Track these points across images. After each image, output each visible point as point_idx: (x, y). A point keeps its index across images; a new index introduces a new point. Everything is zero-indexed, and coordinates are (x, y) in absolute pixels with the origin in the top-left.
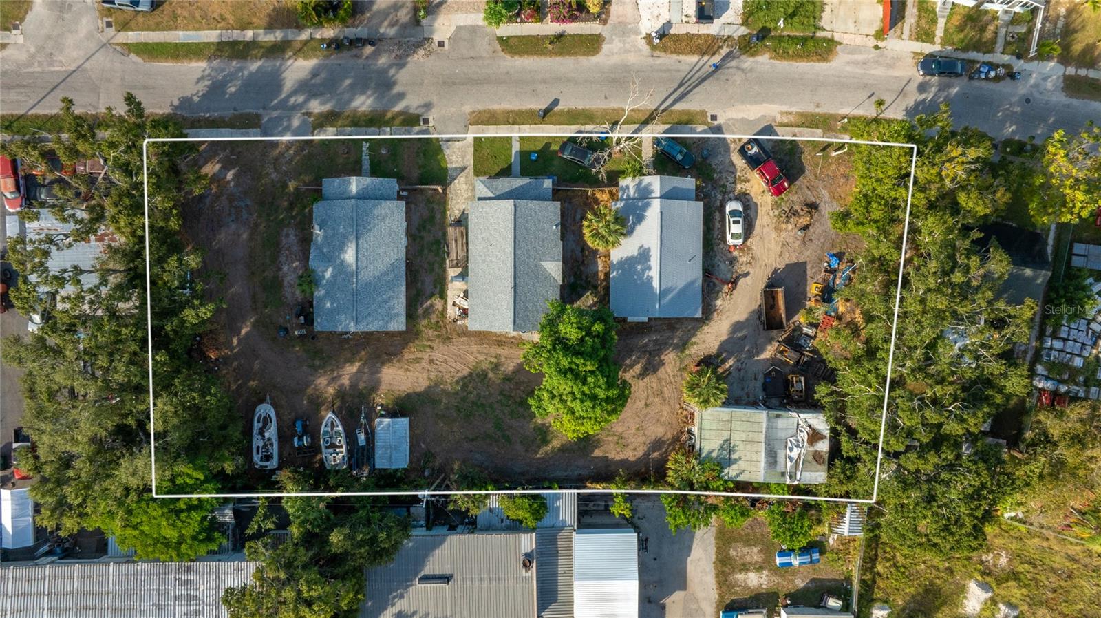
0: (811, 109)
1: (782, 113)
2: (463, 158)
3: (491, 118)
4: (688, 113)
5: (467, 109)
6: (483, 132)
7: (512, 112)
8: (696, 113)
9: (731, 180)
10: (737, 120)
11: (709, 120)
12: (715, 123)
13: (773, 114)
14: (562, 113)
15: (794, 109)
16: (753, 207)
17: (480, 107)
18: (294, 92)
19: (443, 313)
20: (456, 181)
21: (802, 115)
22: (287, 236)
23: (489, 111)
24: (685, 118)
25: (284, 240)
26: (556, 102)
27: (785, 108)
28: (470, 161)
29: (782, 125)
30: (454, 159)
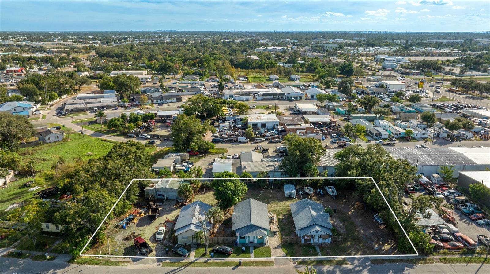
0: (111, 267)
1: (126, 266)
2: (275, 251)
3: (264, 264)
4: (170, 266)
5: (275, 267)
6: (267, 259)
7: (254, 266)
8: (167, 266)
9: (158, 247)
10: (149, 264)
11: (161, 264)
12: (159, 263)
13: (131, 266)
14: (230, 266)
15: (120, 267)
16: (151, 239)
17: (269, 267)
18: (361, 271)
19: (277, 215)
20: (277, 245)
21: (117, 265)
22: (344, 232)
23: (265, 266)
24: (172, 264)
25: (344, 230)
26: (233, 269)
27: (124, 267)
28: (272, 251)
29: (128, 262)
30: (279, 251)
